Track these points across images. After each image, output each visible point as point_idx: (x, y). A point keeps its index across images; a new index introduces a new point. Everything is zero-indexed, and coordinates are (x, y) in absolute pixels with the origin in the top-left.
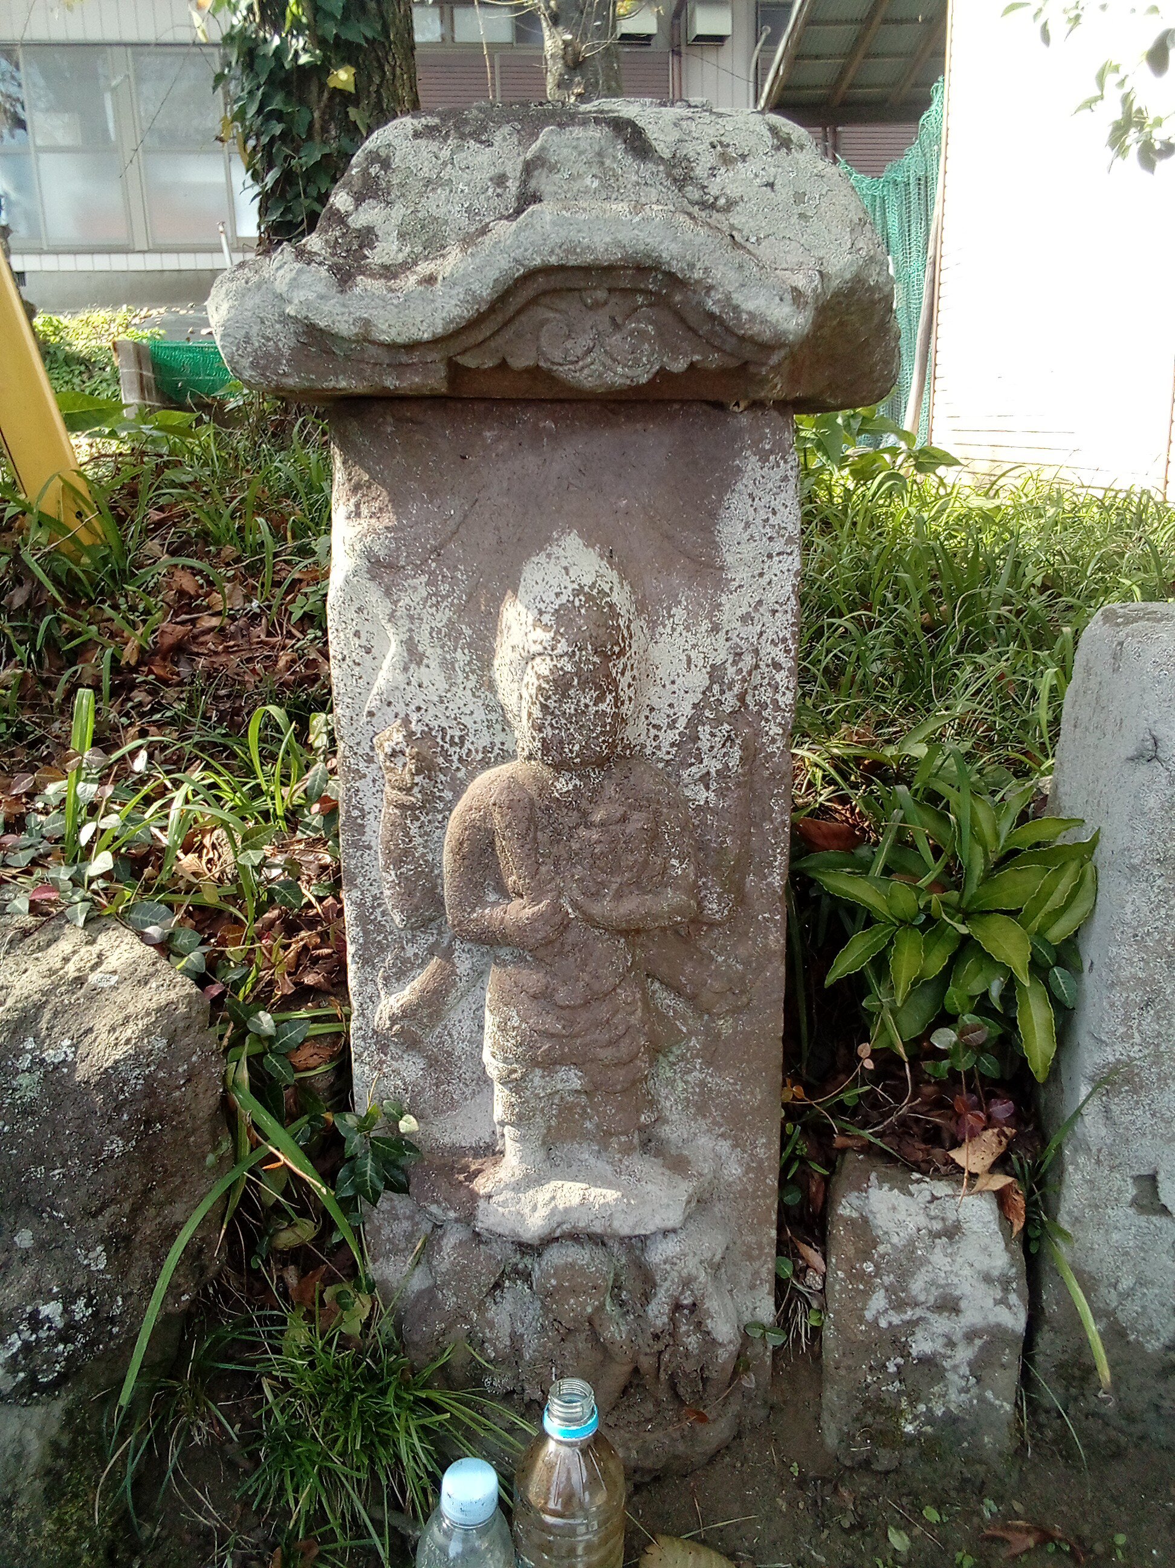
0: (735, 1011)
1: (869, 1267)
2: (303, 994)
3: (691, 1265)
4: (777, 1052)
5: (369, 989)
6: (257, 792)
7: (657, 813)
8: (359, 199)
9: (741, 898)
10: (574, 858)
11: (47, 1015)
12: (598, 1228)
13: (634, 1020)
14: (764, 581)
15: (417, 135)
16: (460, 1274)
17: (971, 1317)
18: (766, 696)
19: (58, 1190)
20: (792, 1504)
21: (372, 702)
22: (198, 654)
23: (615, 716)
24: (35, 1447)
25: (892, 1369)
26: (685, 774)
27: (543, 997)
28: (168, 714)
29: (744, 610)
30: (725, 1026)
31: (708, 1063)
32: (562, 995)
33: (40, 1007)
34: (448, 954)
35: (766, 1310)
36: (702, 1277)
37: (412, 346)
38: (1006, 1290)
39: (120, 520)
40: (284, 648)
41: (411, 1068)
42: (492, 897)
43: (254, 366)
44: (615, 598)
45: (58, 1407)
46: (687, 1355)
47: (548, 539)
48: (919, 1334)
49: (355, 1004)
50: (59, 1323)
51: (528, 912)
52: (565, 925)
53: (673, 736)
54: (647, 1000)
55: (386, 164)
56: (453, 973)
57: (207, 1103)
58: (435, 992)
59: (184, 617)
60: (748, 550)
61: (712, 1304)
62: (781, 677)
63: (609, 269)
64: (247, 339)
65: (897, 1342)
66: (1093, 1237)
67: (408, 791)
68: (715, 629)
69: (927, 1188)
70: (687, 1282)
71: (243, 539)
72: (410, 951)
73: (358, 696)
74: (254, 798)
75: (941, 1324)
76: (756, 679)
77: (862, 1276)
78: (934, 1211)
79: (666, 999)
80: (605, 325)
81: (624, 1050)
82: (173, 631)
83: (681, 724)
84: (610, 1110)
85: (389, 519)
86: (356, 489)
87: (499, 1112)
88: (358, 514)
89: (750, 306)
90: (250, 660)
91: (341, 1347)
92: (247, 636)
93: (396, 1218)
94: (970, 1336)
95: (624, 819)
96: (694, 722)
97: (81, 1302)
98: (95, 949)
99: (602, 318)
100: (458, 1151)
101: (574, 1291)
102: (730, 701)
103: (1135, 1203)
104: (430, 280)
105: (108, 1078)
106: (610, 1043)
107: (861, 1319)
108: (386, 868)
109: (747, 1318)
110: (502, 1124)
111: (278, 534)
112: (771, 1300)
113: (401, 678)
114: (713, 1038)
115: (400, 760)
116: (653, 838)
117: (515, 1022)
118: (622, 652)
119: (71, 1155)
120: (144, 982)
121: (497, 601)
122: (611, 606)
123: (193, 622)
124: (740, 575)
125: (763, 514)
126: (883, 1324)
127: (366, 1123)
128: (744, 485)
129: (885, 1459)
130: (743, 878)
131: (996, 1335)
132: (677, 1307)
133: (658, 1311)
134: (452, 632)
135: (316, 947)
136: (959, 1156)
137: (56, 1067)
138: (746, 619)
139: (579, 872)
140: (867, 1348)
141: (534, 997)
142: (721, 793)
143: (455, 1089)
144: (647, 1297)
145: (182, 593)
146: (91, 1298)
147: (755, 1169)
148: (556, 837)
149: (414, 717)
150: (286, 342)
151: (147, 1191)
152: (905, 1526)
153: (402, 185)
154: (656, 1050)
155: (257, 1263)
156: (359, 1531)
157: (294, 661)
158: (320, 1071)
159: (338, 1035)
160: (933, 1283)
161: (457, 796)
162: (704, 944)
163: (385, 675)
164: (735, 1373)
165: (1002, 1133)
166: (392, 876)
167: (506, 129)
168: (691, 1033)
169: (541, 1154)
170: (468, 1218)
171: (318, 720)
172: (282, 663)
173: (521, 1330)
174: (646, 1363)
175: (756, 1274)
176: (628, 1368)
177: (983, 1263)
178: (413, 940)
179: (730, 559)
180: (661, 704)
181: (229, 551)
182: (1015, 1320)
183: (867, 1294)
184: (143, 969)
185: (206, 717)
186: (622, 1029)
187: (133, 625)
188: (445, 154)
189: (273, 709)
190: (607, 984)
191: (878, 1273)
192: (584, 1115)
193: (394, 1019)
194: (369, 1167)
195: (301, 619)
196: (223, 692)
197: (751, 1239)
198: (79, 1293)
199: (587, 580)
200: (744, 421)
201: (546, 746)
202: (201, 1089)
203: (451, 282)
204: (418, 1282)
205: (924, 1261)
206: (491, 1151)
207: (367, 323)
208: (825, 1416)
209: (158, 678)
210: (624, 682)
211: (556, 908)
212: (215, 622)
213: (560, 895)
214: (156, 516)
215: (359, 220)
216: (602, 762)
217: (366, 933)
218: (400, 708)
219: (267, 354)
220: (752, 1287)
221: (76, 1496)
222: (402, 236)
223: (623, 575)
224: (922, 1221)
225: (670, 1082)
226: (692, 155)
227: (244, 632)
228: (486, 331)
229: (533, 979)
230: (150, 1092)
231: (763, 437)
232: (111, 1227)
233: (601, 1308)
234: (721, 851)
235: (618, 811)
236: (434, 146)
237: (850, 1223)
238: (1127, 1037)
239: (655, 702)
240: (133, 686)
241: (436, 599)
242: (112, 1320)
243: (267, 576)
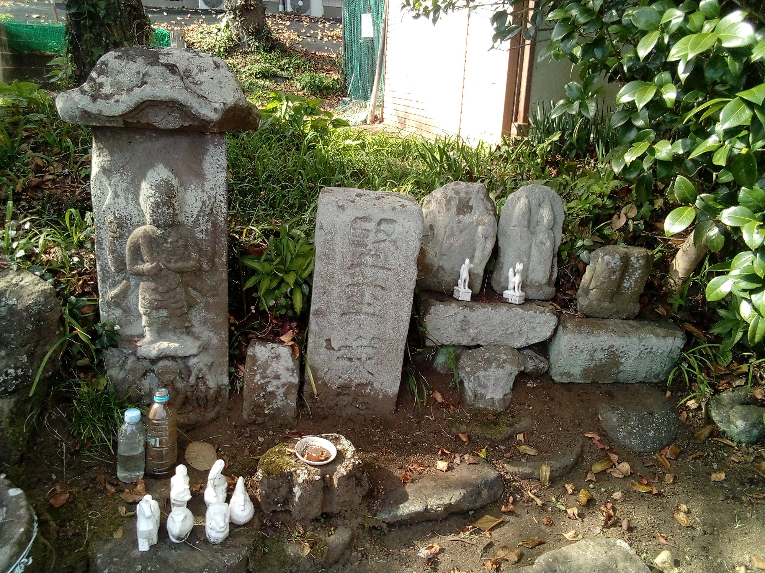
0: (213, 296)
1: (255, 368)
2: (84, 294)
3: (201, 365)
4: (226, 308)
5: (105, 290)
6: (68, 236)
7: (187, 240)
8: (99, 75)
9: (214, 264)
10: (163, 252)
11: (8, 292)
12: (173, 354)
13: (182, 297)
14: (216, 179)
15: (116, 58)
16: (133, 370)
17: (283, 380)
18: (219, 209)
19: (13, 339)
20: (232, 432)
21: (104, 208)
22: (45, 189)
23: (173, 214)
24: (6, 410)
25: (262, 395)
26: (196, 230)
27: (155, 290)
28: (35, 210)
29: (211, 186)
30: (211, 300)
31: (206, 310)
32: (160, 289)
33: (6, 290)
34: (128, 279)
35: (226, 380)
36: (205, 369)
37: (113, 117)
38: (293, 372)
39: (10, 135)
40: (78, 187)
41: (118, 312)
42: (140, 263)
43: (69, 119)
44: (173, 182)
45: (13, 400)
46: (201, 392)
47: (154, 166)
48: (269, 386)
49: (100, 294)
50: (14, 375)
51: (150, 266)
52: (161, 270)
53: (192, 219)
54: (187, 292)
55: (106, 65)
56: (130, 285)
57: (56, 318)
58: (124, 290)
59: (39, 175)
60: (212, 171)
61: (208, 377)
62: (222, 204)
63: (166, 102)
64: (67, 112)
65: (263, 387)
66: (316, 357)
67: (115, 233)
68: (203, 191)
69: (270, 345)
70: (200, 370)
71: (61, 145)
72: (117, 279)
73: (100, 207)
74: (67, 238)
75: (275, 382)
76: (215, 205)
77: (254, 370)
78: (273, 351)
79: (193, 293)
80: (166, 114)
81: (179, 305)
82: (35, 180)
83: (195, 216)
84: (176, 322)
85: (109, 158)
86: (99, 149)
87: (144, 323)
88: (100, 156)
89: (203, 112)
90: (65, 191)
91: (97, 392)
92: (64, 183)
93: (114, 357)
94: (283, 385)
95: (177, 241)
96: (198, 216)
97: (20, 370)
98: (21, 277)
99: (165, 112)
100: (133, 336)
101: (167, 373)
102: (208, 211)
103: (326, 347)
104: (117, 101)
105: (27, 309)
106: (175, 303)
107: (253, 382)
108: (109, 255)
109: (220, 383)
110: (145, 326)
111: (76, 144)
112: (227, 378)
113: (113, 201)
114: (207, 303)
115: (113, 224)
116: (186, 247)
117: (147, 297)
118: (175, 197)
119: (17, 330)
120: (37, 284)
121: (140, 181)
122: (171, 184)
123: (42, 177)
124: (209, 177)
125: (216, 161)
126: (259, 383)
127: (104, 325)
128: (210, 153)
129: (260, 420)
130: (214, 259)
131: (291, 385)
132: (198, 378)
133: (192, 380)
134: (127, 189)
135: (89, 281)
136: (283, 338)
137: (12, 306)
138: (212, 189)
139: (164, 255)
140: (255, 390)
141: (153, 290)
142: (206, 235)
143: (131, 318)
144: (189, 376)
145: (37, 165)
146: (23, 369)
147: (221, 340)
148: (158, 246)
149: (117, 213)
150: (78, 114)
151: (39, 341)
152: (263, 436)
153: (111, 72)
154: (190, 306)
155: (71, 370)
156: (102, 440)
157: (81, 192)
158: (90, 314)
159: (96, 305)
160: (273, 371)
161: (130, 235)
162: (204, 277)
163: (108, 201)
164: (216, 398)
165: (293, 331)
166: (111, 257)
167: (141, 58)
168: (201, 302)
169: (157, 335)
170: (134, 353)
171: (88, 214)
172: (77, 193)
173: (152, 387)
174: (189, 394)
175: (222, 370)
176: (184, 396)
177: (286, 365)
178: (118, 276)
179: (206, 173)
180: (189, 211)
181: (56, 150)
182: (295, 380)
183: (254, 375)
184: (36, 282)
185: (49, 211)
186: (178, 299)
187: (19, 178)
188: (123, 64)
189: (73, 210)
190: (174, 287)
191: (258, 369)
192: (169, 324)
193: (112, 298)
194: (105, 339)
195: (85, 177)
196: (55, 203)
197: (221, 360)
198: (19, 367)
199: (165, 177)
200: (209, 137)
201: (154, 221)
202: (54, 313)
203: (123, 102)
204: (121, 375)
205: (270, 365)
206: (142, 336)
207: (101, 111)
208: (244, 411)
209: (30, 197)
210: (176, 204)
211: (158, 265)
212: (51, 177)
213: (159, 261)
214: (25, 134)
215: (99, 80)
216: (170, 226)
217: (103, 273)
218: (113, 210)
219: (73, 116)
220: (222, 374)
221: (18, 426)
222: (111, 86)
223: (176, 176)
224: (269, 354)
225: (196, 316)
226: (191, 69)
227: (62, 181)
228: (133, 114)
229: (152, 285)
230: (39, 313)
231: (215, 141)
232: (29, 350)
233: (175, 378)
234: (207, 251)
235: (175, 239)
236: (120, 62)
237: (251, 356)
238: (320, 302)
239: (187, 210)
240: (21, 200)
241: (122, 180)
242: (29, 376)
243: (72, 160)
